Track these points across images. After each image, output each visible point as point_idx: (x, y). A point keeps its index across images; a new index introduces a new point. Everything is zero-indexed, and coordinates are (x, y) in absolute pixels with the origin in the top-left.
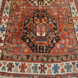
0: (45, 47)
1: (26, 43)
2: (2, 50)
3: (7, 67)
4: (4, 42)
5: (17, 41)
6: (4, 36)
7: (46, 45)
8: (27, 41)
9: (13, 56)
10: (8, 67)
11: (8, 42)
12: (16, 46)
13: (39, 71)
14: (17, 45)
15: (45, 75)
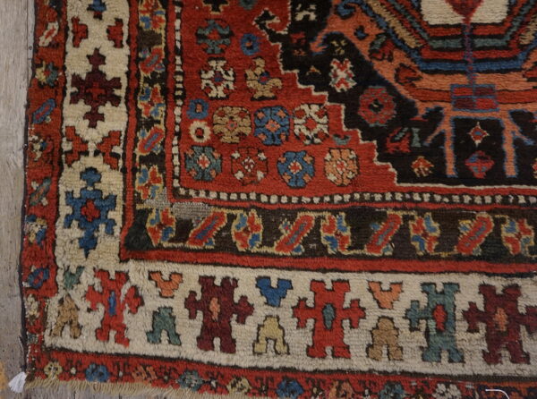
0: (511, 131)
1: (334, 96)
2: (124, 171)
3: (192, 316)
4: (133, 93)
5: (240, 78)
6: (118, 45)
7: (520, 107)
8: (342, 74)
9: (232, 218)
10: (200, 314)
11: (165, 91)
12: (245, 126)
13: (472, 343)
14: (247, 121)
15: (526, 374)
